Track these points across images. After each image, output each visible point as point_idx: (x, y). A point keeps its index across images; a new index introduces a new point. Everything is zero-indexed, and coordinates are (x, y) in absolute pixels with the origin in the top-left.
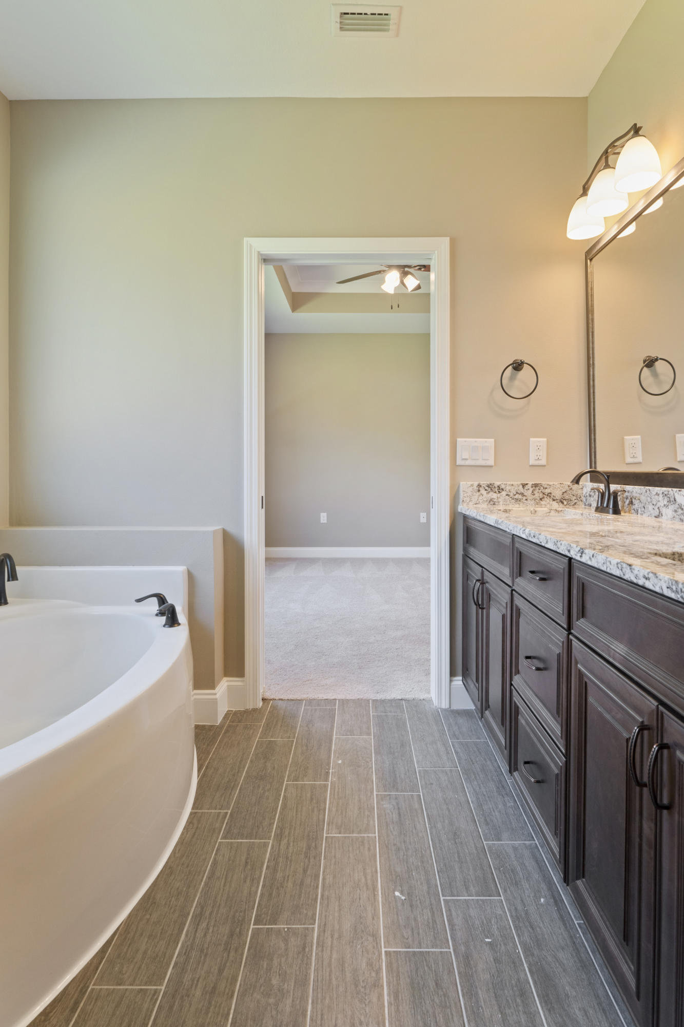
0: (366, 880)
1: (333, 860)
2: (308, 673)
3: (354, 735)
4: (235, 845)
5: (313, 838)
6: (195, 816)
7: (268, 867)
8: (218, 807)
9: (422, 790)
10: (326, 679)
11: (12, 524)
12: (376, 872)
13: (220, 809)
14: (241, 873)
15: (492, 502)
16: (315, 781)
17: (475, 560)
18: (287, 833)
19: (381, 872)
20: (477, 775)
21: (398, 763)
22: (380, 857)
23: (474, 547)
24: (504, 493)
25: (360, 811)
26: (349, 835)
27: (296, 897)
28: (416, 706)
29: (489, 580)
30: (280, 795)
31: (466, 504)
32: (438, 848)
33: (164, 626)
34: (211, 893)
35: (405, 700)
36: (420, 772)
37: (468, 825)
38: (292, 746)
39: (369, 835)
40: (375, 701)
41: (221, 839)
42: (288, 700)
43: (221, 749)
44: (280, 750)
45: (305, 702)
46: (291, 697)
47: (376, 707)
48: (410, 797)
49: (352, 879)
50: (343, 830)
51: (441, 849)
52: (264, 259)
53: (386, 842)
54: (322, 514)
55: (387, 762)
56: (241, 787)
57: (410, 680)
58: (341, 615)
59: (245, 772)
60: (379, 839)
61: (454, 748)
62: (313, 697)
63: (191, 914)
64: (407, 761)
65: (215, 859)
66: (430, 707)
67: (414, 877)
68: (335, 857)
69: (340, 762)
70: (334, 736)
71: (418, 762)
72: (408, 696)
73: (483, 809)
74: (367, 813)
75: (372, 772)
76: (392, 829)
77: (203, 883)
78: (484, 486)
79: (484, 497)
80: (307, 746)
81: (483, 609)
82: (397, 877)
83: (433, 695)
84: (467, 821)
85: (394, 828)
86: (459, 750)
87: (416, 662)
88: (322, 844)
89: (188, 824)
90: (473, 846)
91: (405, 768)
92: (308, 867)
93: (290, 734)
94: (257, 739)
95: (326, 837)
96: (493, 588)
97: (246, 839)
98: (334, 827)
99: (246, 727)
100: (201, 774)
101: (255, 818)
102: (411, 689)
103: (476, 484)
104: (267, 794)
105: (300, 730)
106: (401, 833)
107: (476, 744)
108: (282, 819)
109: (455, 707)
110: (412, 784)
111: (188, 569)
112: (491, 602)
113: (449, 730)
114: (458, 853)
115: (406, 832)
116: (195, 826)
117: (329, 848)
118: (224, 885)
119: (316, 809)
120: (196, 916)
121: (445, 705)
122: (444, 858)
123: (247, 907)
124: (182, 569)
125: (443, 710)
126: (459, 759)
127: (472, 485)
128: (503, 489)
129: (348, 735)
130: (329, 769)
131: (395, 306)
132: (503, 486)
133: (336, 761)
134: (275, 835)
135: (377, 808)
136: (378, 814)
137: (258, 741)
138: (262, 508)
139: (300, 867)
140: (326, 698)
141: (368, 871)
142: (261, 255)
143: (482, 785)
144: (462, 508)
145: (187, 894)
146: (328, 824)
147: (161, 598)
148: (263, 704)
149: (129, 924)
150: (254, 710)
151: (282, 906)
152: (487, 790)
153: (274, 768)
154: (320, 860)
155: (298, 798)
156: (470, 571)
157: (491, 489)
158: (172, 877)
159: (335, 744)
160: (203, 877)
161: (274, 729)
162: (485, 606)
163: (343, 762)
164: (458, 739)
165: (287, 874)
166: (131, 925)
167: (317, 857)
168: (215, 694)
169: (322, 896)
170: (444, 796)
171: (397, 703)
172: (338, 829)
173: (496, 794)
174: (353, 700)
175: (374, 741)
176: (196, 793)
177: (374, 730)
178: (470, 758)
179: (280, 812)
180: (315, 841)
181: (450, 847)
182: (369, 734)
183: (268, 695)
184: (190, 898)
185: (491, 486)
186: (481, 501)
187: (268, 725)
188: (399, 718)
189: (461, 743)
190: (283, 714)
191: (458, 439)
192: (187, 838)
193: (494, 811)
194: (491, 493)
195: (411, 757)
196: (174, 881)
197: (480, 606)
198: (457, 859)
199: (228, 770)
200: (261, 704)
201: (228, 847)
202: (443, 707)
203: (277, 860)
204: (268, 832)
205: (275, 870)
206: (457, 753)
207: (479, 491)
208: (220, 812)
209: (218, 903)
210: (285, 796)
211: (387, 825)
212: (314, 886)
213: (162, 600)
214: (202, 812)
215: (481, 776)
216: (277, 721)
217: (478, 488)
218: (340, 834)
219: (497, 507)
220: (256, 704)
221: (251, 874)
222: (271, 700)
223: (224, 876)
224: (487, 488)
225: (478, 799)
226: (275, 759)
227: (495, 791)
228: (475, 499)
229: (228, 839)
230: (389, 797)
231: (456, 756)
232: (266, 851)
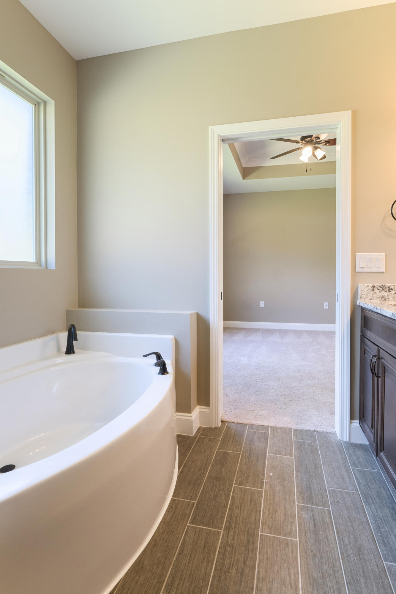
0: (290, 579)
1: (266, 556)
2: (251, 406)
3: (281, 455)
4: (198, 530)
5: (251, 534)
6: (174, 502)
7: (219, 553)
8: (189, 497)
9: (331, 506)
10: (263, 411)
11: (79, 307)
12: (298, 573)
13: (190, 499)
14: (201, 554)
15: (383, 298)
16: (253, 487)
17: (371, 340)
18: (233, 527)
19: (301, 573)
20: (374, 500)
21: (313, 481)
22: (300, 560)
23: (370, 330)
24: (393, 292)
25: (286, 517)
26: (278, 536)
27: (238, 584)
28: (324, 437)
29: (384, 357)
30: (230, 495)
31: (363, 299)
32: (346, 561)
33: (159, 374)
34: (180, 567)
35: (317, 432)
36: (329, 491)
37: (369, 544)
38: (239, 457)
39: (292, 539)
40: (295, 430)
41: (189, 524)
42: (237, 423)
43: (194, 454)
44: (231, 460)
45: (249, 426)
46: (239, 421)
47: (296, 435)
48: (323, 511)
49: (279, 576)
50: (273, 532)
51: (348, 561)
52: (222, 139)
53: (305, 548)
54: (261, 302)
55: (305, 479)
56: (204, 485)
57: (320, 417)
58: (272, 367)
59: (208, 473)
60: (299, 544)
61: (354, 474)
62: (254, 423)
63: (165, 582)
64: (320, 481)
65: (184, 539)
66: (335, 439)
67: (327, 585)
68: (267, 553)
69: (271, 474)
70: (267, 454)
71: (327, 482)
72: (319, 429)
73: (381, 531)
74: (290, 519)
75: (294, 486)
76: (309, 537)
77: (175, 558)
78: (378, 287)
79: (377, 294)
80: (249, 459)
81: (378, 377)
82: (314, 581)
83: (337, 430)
84: (369, 540)
85: (311, 536)
86: (358, 477)
87: (324, 404)
88: (257, 540)
89: (169, 508)
90: (375, 564)
91: (318, 486)
92: (247, 558)
93: (238, 449)
94: (217, 450)
95: (261, 535)
96: (389, 364)
97: (206, 527)
98: (267, 527)
99: (210, 440)
100: (180, 471)
101: (213, 510)
102: (321, 424)
103: (371, 285)
104: (221, 492)
105: (244, 446)
106: (316, 542)
107: (371, 473)
108: (230, 515)
109: (353, 441)
110: (323, 500)
111: (175, 338)
112: (386, 373)
113: (350, 459)
114: (363, 569)
115: (320, 541)
116: (173, 510)
117: (263, 545)
118: (189, 563)
119: (254, 511)
120: (168, 585)
121: (346, 439)
122: (351, 571)
123: (203, 584)
124: (172, 337)
125: (345, 442)
126: (359, 484)
127: (368, 286)
128: (392, 289)
129: (277, 454)
130: (263, 479)
131: (309, 170)
132: (392, 287)
133: (268, 473)
134: (225, 527)
135: (298, 517)
136: (298, 521)
137: (217, 451)
138: (221, 299)
139: (242, 557)
140: (262, 424)
141: (292, 571)
142: (220, 136)
143: (378, 510)
144: (360, 302)
145: (164, 564)
146: (262, 525)
147: (158, 355)
148: (222, 424)
149: (125, 581)
150: (216, 428)
151: (227, 589)
152: (384, 515)
153: (226, 473)
154: (256, 554)
155: (242, 499)
156: (366, 348)
157: (383, 289)
158: (156, 549)
159: (268, 460)
160: (175, 552)
161: (228, 443)
162: (380, 375)
163: (274, 475)
164: (357, 467)
165: (232, 562)
166: (126, 583)
167: (254, 550)
168: (192, 417)
169: (257, 587)
170: (349, 514)
171: (311, 434)
172: (269, 529)
173: (390, 519)
174: (281, 428)
175: (295, 461)
176: (176, 484)
177: (295, 453)
178: (368, 485)
179: (229, 508)
180: (253, 537)
181: (356, 561)
182: (292, 455)
183: (225, 419)
184: (166, 568)
185: (383, 287)
186: (375, 298)
187: (224, 440)
188: (312, 445)
189: (360, 471)
190: (234, 433)
191: (357, 253)
192: (167, 519)
193: (390, 535)
194: (383, 292)
195: (322, 476)
196: (156, 552)
197: (376, 374)
198: (362, 574)
199: (197, 470)
200: (220, 424)
201: (193, 531)
202: (345, 440)
203: (225, 548)
204: (221, 523)
205: (224, 557)
206: (357, 479)
207: (373, 290)
208: (190, 502)
209: (184, 577)
210: (233, 496)
211: (306, 532)
212: (251, 576)
213: (159, 356)
214: (179, 500)
215: (377, 501)
216: (230, 438)
217: (372, 288)
218: (271, 534)
219: (387, 302)
220: (217, 425)
221: (208, 557)
222: (227, 422)
223: (189, 555)
224: (379, 288)
225: (376, 521)
226: (227, 466)
227: (390, 517)
228: (370, 296)
229: (194, 524)
230: (306, 509)
231: (357, 481)
232: (219, 539)
